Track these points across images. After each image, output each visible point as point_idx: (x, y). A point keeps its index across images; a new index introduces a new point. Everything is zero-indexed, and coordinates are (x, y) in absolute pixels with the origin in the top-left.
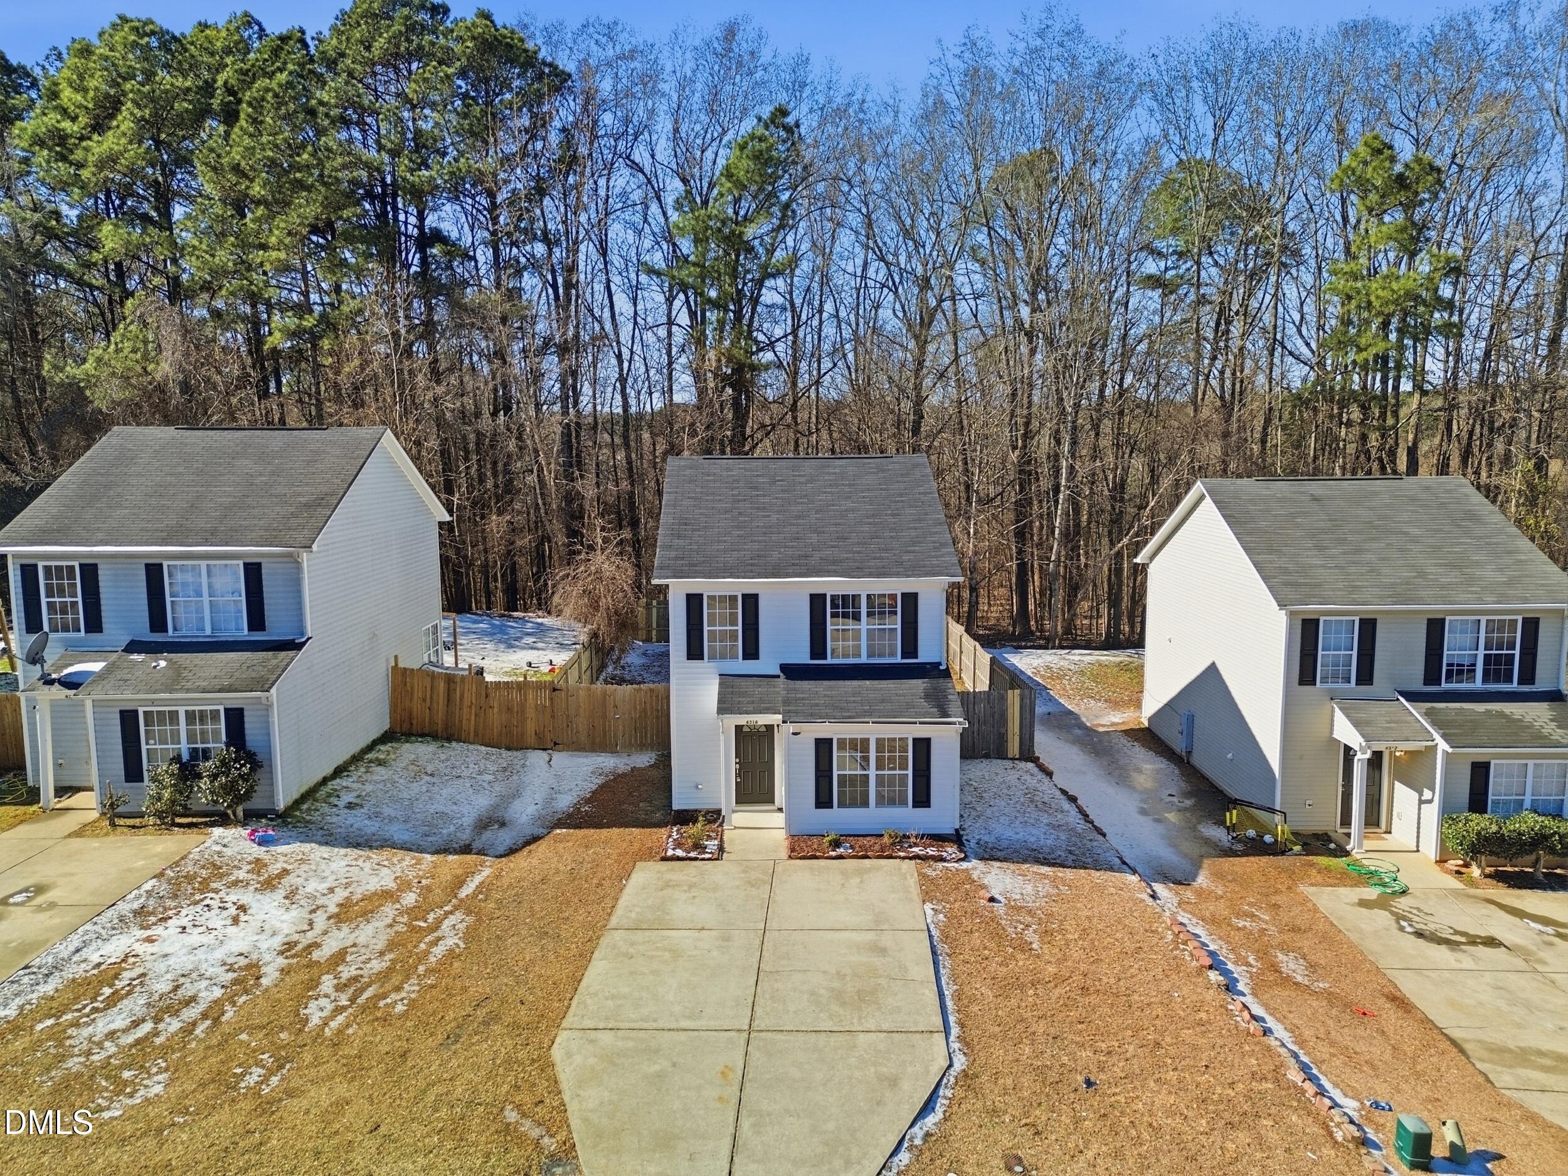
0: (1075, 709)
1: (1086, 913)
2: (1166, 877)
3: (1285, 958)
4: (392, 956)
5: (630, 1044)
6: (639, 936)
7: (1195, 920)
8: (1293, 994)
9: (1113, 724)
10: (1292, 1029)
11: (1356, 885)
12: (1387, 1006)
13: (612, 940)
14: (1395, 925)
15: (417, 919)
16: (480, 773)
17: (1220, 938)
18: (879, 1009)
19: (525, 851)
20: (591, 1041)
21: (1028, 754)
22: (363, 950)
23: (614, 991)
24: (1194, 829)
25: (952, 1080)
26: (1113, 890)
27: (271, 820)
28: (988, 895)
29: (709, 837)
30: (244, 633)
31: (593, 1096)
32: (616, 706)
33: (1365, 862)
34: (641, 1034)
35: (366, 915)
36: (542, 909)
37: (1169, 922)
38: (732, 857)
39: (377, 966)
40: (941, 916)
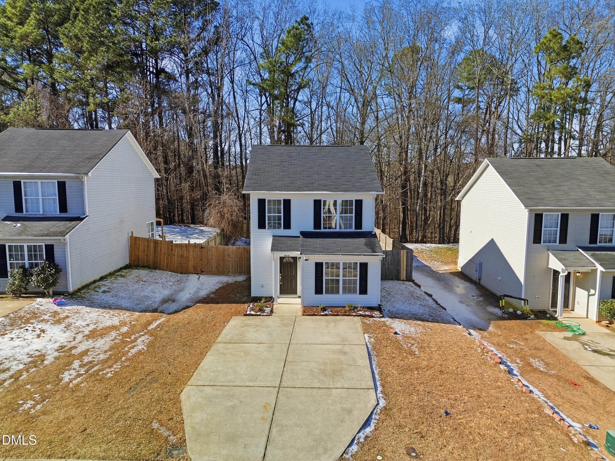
0: (429, 265)
1: (439, 340)
2: (475, 328)
3: (534, 361)
4: (111, 353)
5: (220, 392)
6: (230, 346)
7: (490, 344)
8: (540, 376)
9: (445, 270)
10: (542, 391)
11: (561, 331)
12: (586, 381)
13: (218, 347)
14: (583, 348)
15: (126, 338)
16: (167, 282)
17: (503, 352)
18: (343, 378)
19: (182, 312)
20: (201, 391)
21: (409, 279)
22: (97, 350)
23: (215, 369)
24: (485, 309)
25: (379, 411)
26: (451, 331)
27: (66, 296)
28: (394, 331)
29: (267, 307)
30: (57, 213)
31: (198, 416)
32: (229, 255)
33: (563, 322)
34: (226, 388)
35: (102, 336)
36: (186, 334)
37: (478, 344)
38: (277, 315)
39: (102, 357)
40: (372, 340)
